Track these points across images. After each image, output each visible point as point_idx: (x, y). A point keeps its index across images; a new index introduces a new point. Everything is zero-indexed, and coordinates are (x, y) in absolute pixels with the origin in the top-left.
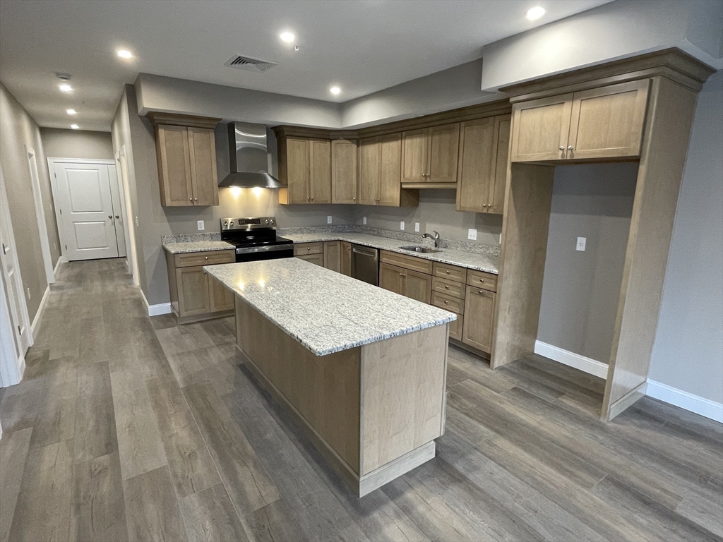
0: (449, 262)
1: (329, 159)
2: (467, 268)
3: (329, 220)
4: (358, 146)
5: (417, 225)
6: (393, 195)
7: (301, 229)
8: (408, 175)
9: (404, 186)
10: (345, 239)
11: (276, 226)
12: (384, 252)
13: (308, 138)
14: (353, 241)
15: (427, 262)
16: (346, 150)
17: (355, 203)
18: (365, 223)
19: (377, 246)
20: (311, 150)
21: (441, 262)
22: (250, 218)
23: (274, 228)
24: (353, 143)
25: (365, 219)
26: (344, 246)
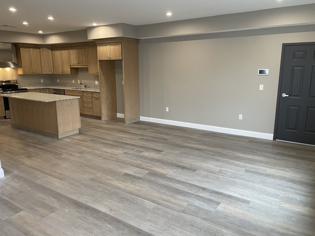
0: (87, 91)
1: (39, 56)
2: (92, 92)
3: (42, 81)
4: (52, 51)
5: (79, 81)
6: (68, 70)
7: (29, 85)
8: (72, 62)
9: (71, 67)
10: (50, 88)
11: (18, 83)
12: (66, 90)
13: (30, 48)
14: (53, 88)
15: (81, 92)
16: (47, 53)
17: (53, 73)
18: (58, 81)
19: (63, 89)
20: (31, 52)
21: (85, 91)
22: (4, 81)
23: (17, 84)
24: (50, 50)
25: (58, 80)
26: (50, 90)
